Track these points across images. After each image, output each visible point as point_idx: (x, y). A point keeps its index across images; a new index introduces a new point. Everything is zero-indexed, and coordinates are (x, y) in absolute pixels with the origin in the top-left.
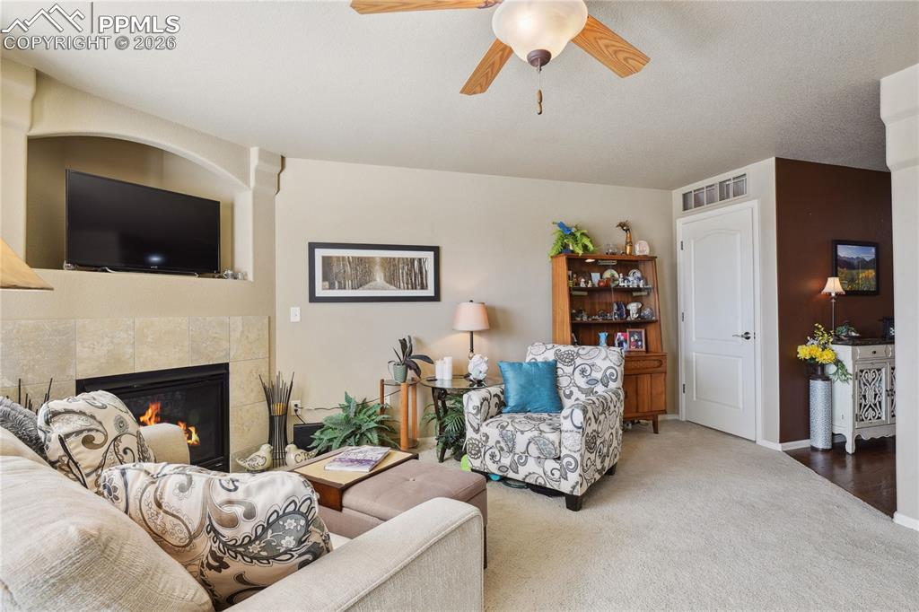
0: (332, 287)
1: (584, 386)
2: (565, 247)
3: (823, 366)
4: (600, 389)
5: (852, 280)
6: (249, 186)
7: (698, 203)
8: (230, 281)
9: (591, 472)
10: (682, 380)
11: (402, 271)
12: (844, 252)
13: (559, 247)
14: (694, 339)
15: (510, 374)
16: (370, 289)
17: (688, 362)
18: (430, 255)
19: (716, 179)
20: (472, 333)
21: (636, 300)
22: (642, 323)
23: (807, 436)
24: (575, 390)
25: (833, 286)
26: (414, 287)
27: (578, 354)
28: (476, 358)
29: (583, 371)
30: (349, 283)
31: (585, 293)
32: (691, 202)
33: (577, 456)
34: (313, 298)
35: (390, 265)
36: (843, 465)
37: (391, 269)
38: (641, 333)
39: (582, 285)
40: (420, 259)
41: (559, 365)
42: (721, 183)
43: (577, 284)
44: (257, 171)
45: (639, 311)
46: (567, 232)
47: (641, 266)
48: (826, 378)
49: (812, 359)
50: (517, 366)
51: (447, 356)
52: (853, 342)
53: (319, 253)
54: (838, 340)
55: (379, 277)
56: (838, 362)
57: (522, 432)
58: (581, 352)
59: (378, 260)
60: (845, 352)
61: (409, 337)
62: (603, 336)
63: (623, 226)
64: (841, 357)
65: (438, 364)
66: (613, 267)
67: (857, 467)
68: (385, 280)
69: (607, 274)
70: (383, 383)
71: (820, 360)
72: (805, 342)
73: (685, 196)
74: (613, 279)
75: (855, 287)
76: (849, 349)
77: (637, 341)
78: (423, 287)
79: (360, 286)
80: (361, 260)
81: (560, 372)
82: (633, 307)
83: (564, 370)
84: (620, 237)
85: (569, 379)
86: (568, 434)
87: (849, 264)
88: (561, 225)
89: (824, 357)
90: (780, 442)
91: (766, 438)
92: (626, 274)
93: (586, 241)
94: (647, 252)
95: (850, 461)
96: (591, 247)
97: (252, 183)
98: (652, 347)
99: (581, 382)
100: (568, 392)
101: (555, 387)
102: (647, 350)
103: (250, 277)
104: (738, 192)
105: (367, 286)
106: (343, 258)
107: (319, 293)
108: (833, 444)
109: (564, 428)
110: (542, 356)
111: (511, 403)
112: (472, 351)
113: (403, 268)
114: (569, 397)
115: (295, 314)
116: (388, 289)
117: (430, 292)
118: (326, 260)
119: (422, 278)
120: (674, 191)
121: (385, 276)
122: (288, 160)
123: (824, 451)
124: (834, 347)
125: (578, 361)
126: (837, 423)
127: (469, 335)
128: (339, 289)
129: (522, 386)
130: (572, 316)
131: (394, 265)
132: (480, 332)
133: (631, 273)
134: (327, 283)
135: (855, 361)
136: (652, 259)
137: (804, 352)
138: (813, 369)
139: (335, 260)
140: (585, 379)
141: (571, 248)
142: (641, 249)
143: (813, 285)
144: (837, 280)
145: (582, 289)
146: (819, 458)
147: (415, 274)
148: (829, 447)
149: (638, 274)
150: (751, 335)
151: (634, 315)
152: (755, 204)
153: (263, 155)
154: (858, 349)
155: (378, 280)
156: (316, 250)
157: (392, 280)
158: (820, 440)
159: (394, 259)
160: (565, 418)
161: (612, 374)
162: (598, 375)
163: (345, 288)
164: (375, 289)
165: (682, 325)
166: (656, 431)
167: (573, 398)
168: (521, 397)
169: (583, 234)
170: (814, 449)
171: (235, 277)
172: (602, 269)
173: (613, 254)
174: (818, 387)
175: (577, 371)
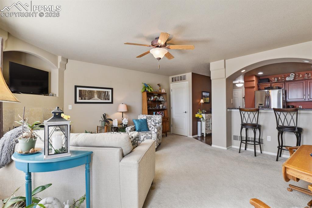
0: (82, 99)
1: (154, 124)
2: (146, 90)
3: (200, 119)
4: (157, 125)
5: (205, 100)
6: (58, 67)
7: (175, 81)
8: (52, 97)
9: (158, 143)
10: (171, 124)
11: (103, 95)
12: (204, 94)
13: (144, 90)
14: (174, 113)
15: (136, 123)
16: (93, 100)
17: (173, 119)
18: (110, 91)
19: (179, 75)
20: (123, 112)
21: (161, 104)
22: (163, 110)
23: (197, 134)
24: (152, 125)
25: (202, 101)
26: (106, 100)
27: (152, 117)
28: (125, 119)
29: (153, 121)
30: (87, 98)
31: (151, 102)
32: (174, 80)
33: (156, 139)
34: (76, 102)
35: (99, 93)
36: (203, 139)
37: (99, 94)
38: (163, 112)
39: (150, 100)
40: (107, 92)
41: (147, 120)
42: (181, 76)
43: (148, 99)
44: (60, 63)
45: (162, 107)
46: (146, 86)
47: (163, 95)
48: (201, 121)
49: (198, 117)
50: (137, 120)
51: (116, 119)
52: (206, 113)
53: (78, 89)
54: (203, 113)
55: (96, 96)
56: (203, 118)
57: (142, 135)
58: (153, 116)
59: (96, 91)
60: (204, 115)
61: (105, 114)
62: (154, 113)
63: (158, 85)
64: (203, 117)
65: (114, 121)
66: (157, 95)
67: (206, 139)
68: (98, 97)
69: (155, 97)
70: (98, 127)
71: (199, 117)
72: (197, 113)
73: (172, 78)
74: (156, 98)
75: (206, 102)
76: (205, 115)
77: (162, 114)
78: (108, 99)
79: (90, 99)
80: (91, 91)
81: (148, 121)
82: (161, 105)
83: (149, 121)
84: (158, 88)
85: (150, 123)
86: (154, 134)
87: (205, 97)
88: (145, 84)
89: (200, 117)
90: (192, 136)
91: (189, 135)
92: (159, 97)
93: (151, 89)
94: (164, 92)
95: (205, 138)
96: (152, 90)
97: (59, 67)
98: (165, 115)
99: (153, 123)
100: (150, 126)
101: (147, 125)
102: (164, 116)
103: (57, 96)
104: (184, 79)
105: (92, 99)
106: (85, 90)
107: (78, 100)
108: (202, 136)
109: (153, 133)
110: (143, 118)
111: (137, 129)
112: (123, 117)
113: (103, 94)
114: (150, 127)
115: (70, 107)
116: (99, 100)
117: (110, 101)
118: (80, 91)
119: (108, 97)
120: (170, 77)
121: (98, 96)
122: (68, 60)
123: (200, 137)
124: (202, 114)
125: (152, 119)
126: (202, 131)
127: (122, 113)
128: (84, 99)
129: (140, 125)
130: (148, 108)
131: (100, 93)
132: (125, 112)
133: (160, 97)
134: (80, 98)
135: (206, 117)
136: (166, 94)
137: (197, 116)
138: (198, 119)
139: (83, 91)
140: (154, 123)
141: (147, 90)
142: (163, 91)
143: (198, 101)
144: (203, 100)
145: (150, 101)
146: (199, 138)
147: (106, 96)
148: (201, 136)
149: (162, 97)
150: (187, 112)
151: (161, 108)
152: (187, 82)
153: (63, 58)
154: (206, 115)
155: (96, 97)
156: (77, 88)
157: (99, 97)
158: (199, 135)
159: (100, 91)
160: (153, 131)
161: (160, 121)
162: (157, 122)
163: (86, 99)
164: (94, 100)
165: (171, 110)
166: (166, 136)
167: (151, 127)
168: (140, 128)
169: (150, 87)
170: (198, 137)
171: (53, 95)
172: (154, 96)
173: (157, 92)
174: (199, 123)
175: (152, 121)
